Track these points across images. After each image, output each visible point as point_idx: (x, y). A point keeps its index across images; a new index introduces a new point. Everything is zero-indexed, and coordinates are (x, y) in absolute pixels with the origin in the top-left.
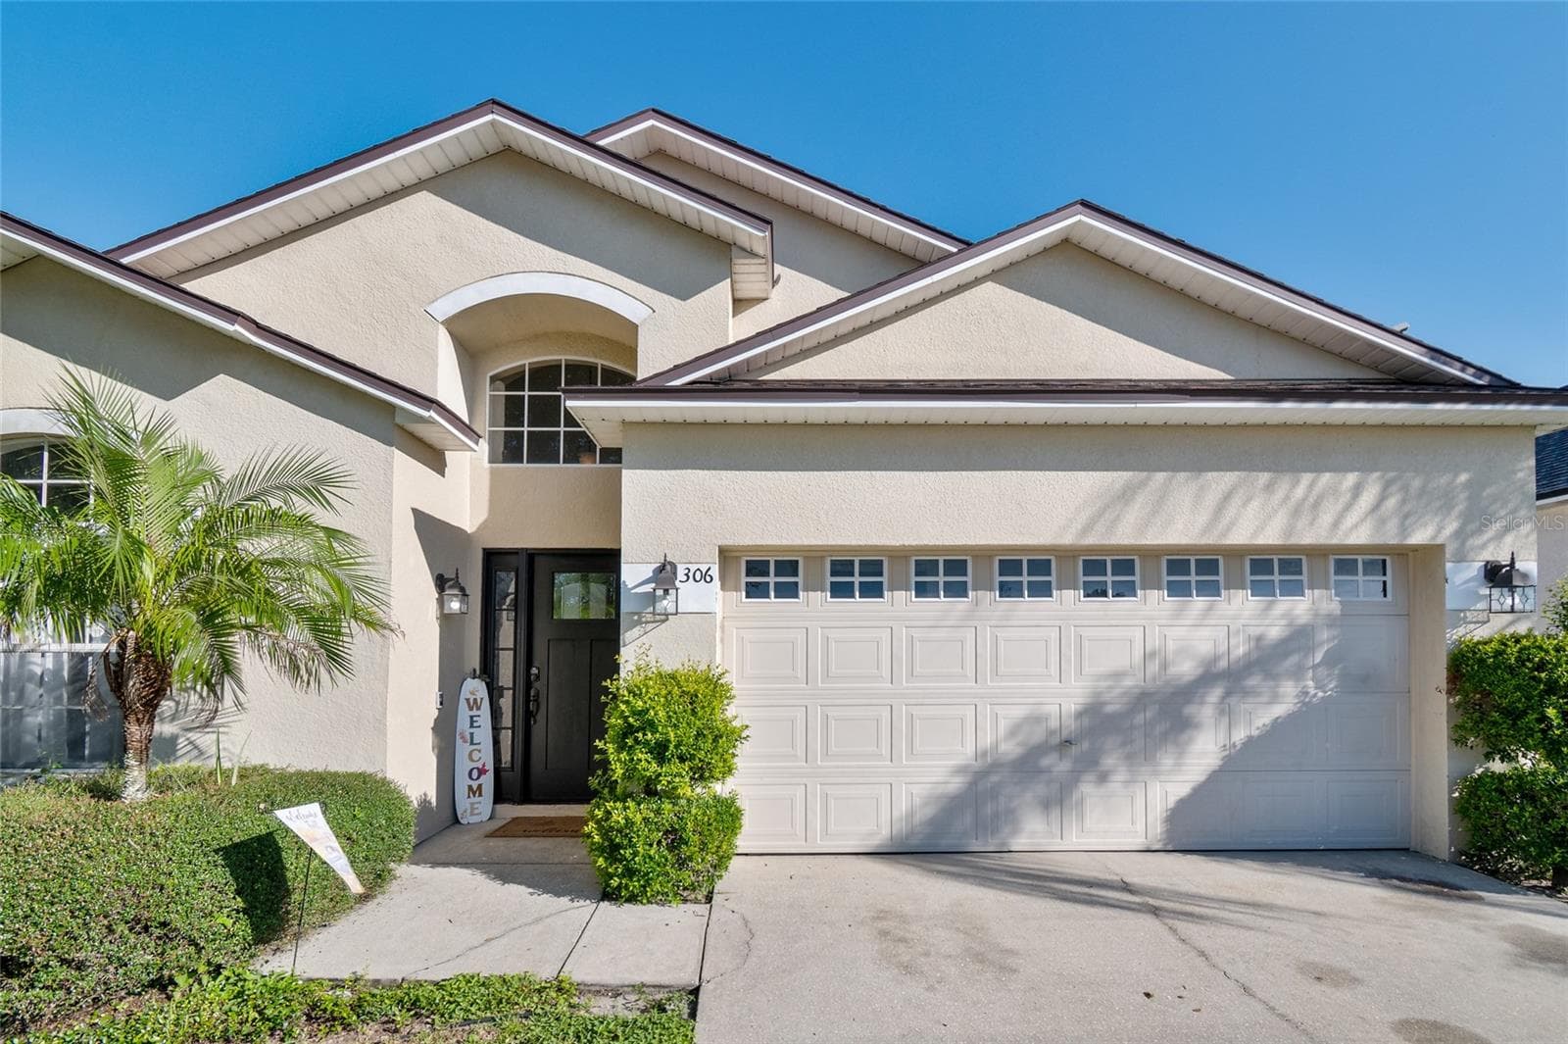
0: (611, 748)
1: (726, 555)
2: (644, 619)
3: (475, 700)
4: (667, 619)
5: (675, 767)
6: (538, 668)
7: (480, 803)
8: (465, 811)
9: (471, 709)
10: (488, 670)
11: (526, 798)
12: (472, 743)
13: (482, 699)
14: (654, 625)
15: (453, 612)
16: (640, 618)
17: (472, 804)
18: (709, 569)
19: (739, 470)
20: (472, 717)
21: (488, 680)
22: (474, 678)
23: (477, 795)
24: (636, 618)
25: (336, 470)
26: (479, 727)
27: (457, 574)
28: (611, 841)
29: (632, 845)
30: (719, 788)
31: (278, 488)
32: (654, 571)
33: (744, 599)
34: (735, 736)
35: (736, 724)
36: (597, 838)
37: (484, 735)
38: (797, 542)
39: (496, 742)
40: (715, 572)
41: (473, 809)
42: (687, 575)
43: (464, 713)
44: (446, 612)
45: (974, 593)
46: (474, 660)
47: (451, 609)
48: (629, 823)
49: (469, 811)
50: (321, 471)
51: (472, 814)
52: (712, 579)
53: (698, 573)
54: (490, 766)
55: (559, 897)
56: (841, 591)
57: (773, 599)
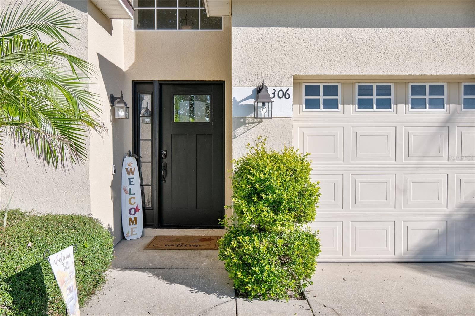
1: (297, 81)
2: (247, 122)
3: (131, 169)
4: (262, 121)
6: (166, 151)
7: (136, 228)
8: (128, 233)
9: (129, 174)
10: (136, 152)
11: (161, 225)
12: (130, 194)
13: (134, 168)
14: (254, 125)
15: (120, 117)
16: (244, 121)
17: (132, 229)
18: (288, 90)
19: (306, 27)
20: (129, 179)
21: (138, 158)
22: (129, 157)
23: (134, 223)
24: (242, 120)
25: (63, 17)
26: (134, 184)
27: (122, 94)
28: (244, 261)
29: (259, 264)
31: (28, 27)
32: (253, 91)
33: (304, 110)
36: (235, 260)
37: (136, 189)
39: (143, 193)
41: (132, 231)
42: (274, 93)
43: (125, 177)
44: (116, 117)
45: (448, 106)
46: (129, 147)
47: (119, 115)
49: (130, 233)
50: (55, 17)
51: (132, 234)
52: (289, 97)
53: (281, 92)
54: (140, 207)
55: (209, 294)
56: (364, 104)
57: (322, 110)
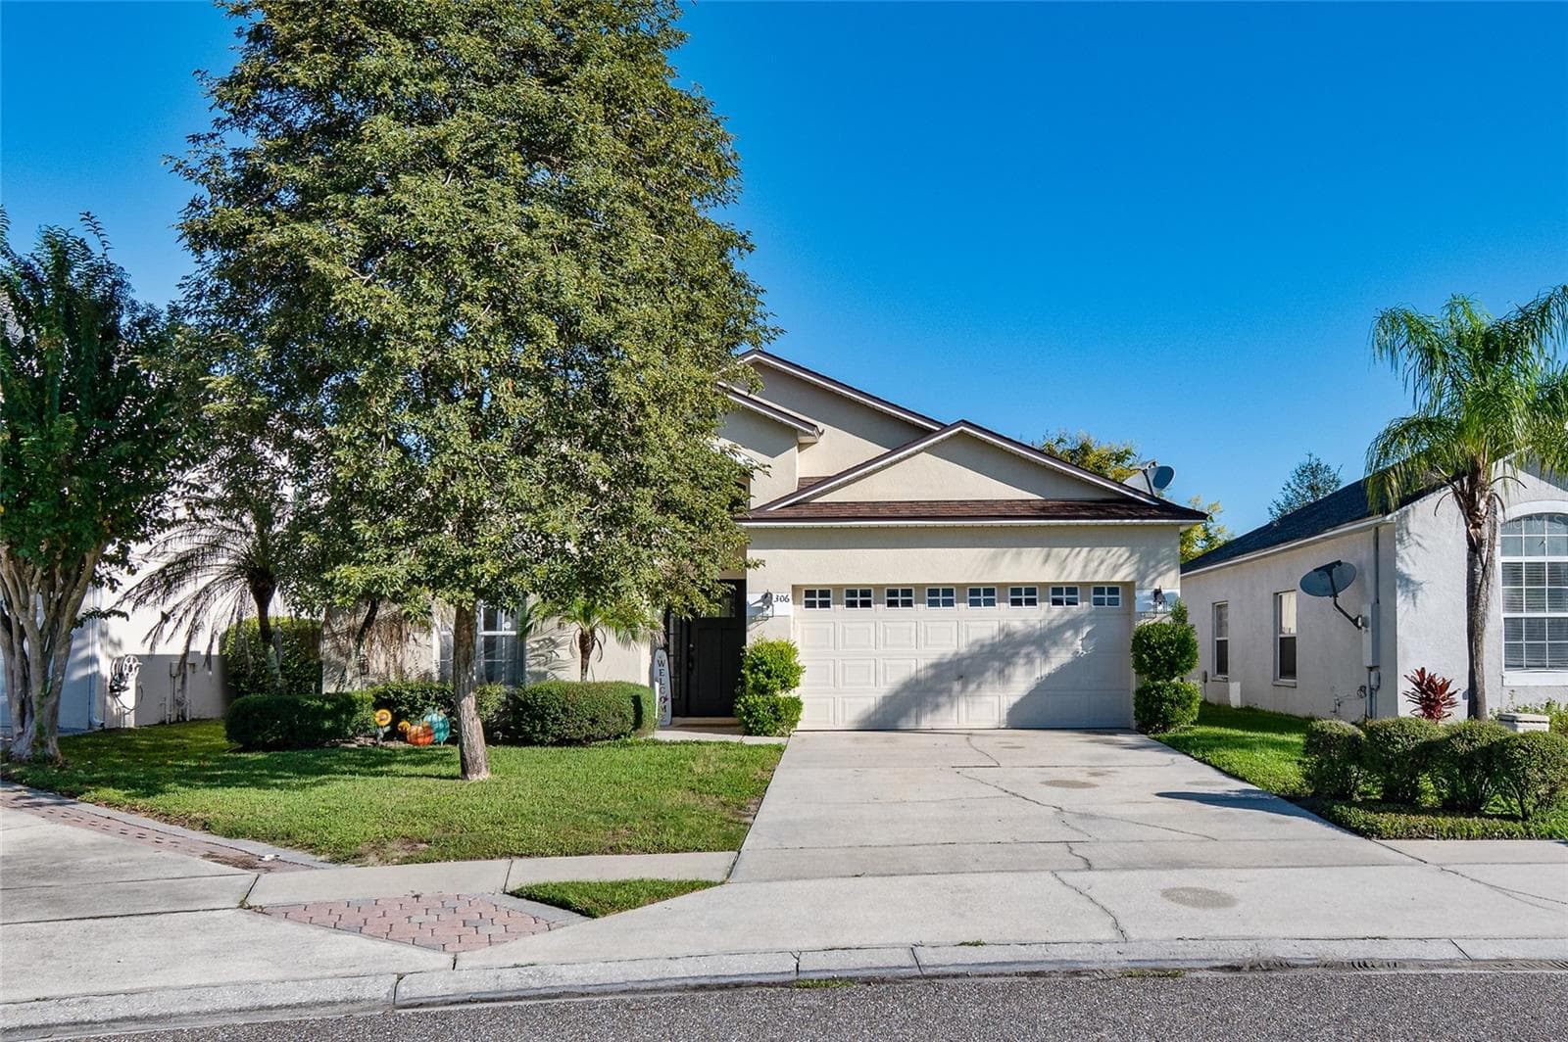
0: (748, 673)
5: (775, 680)
30: (793, 694)
34: (799, 670)
35: (800, 665)
38: (828, 583)
40: (790, 597)
48: (756, 703)
